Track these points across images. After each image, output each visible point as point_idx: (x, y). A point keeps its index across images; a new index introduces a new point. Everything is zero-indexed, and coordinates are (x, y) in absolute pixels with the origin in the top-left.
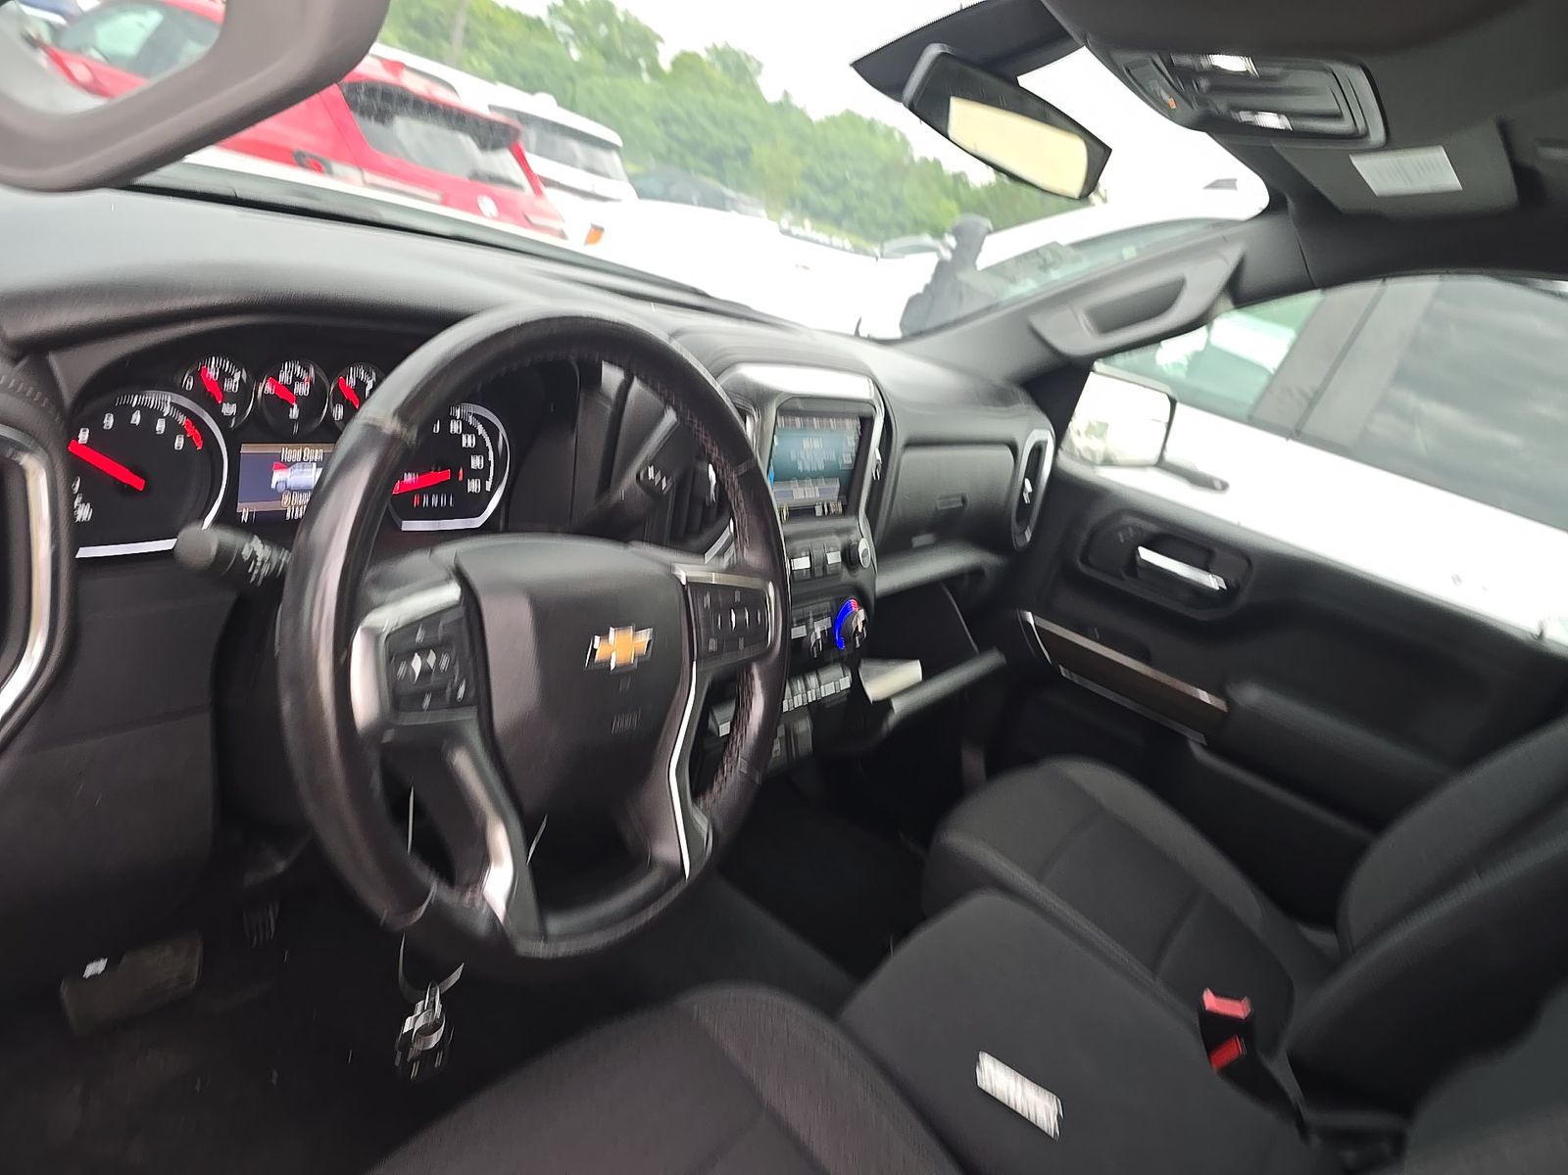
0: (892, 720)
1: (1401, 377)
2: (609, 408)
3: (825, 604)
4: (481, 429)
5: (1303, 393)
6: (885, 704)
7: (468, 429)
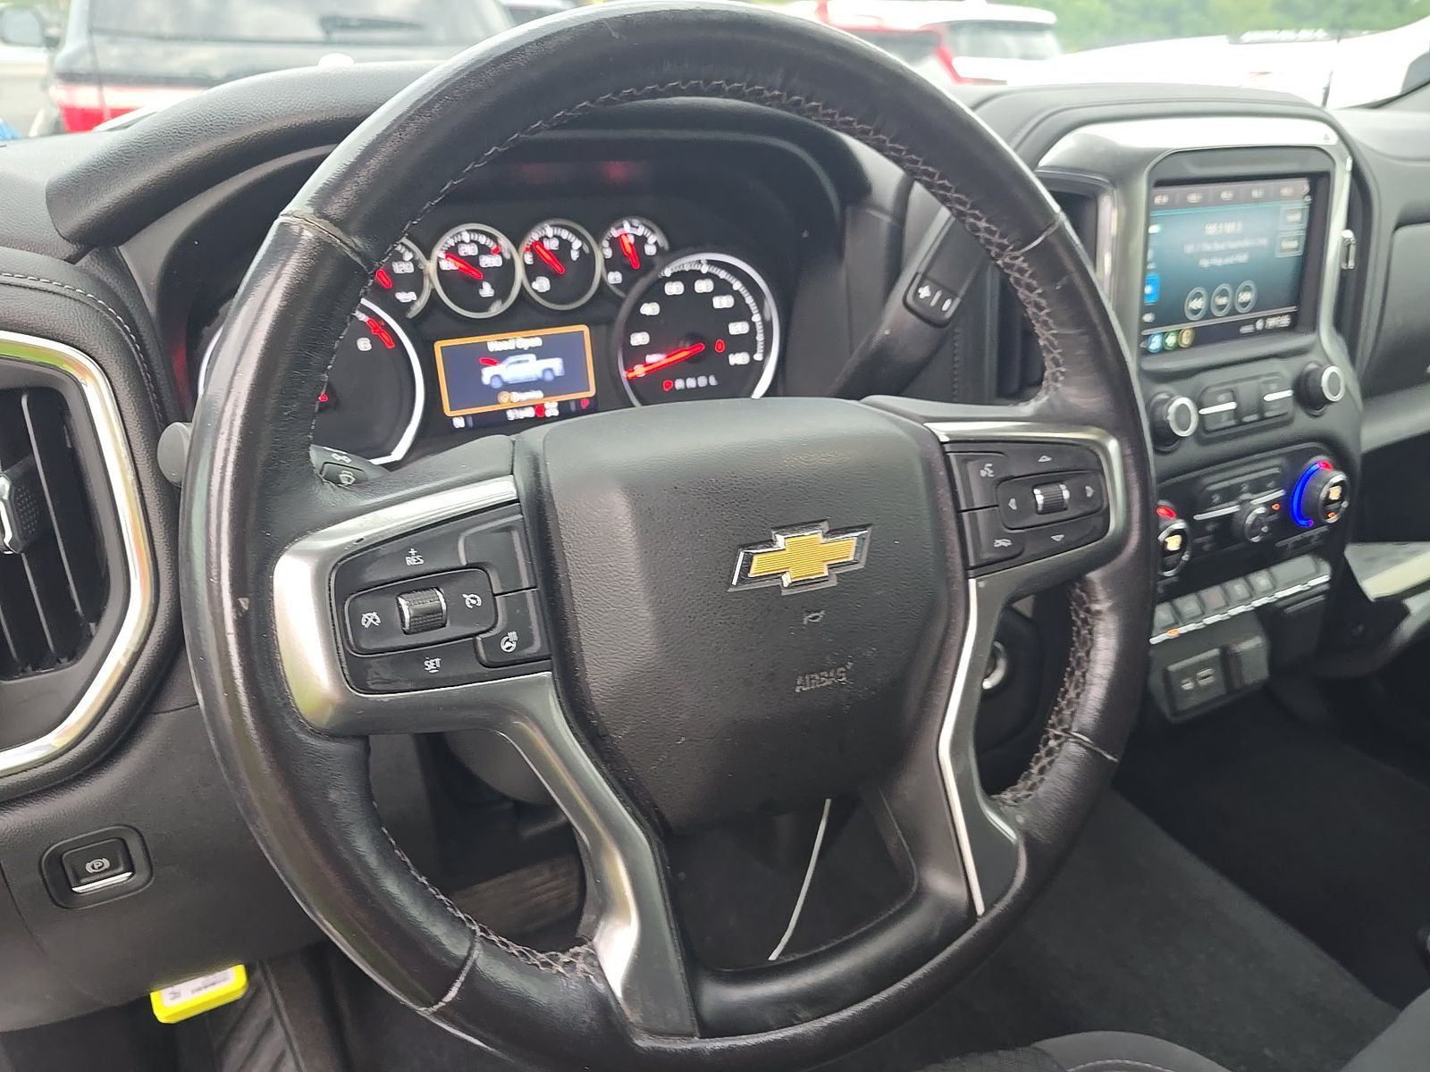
0: (1408, 627)
2: (886, 220)
3: (1272, 466)
4: (737, 285)
6: (1394, 607)
7: (722, 288)
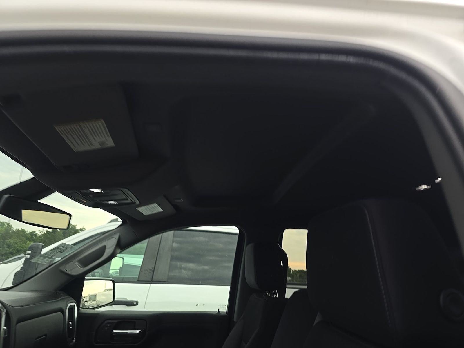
1: (173, 258)
5: (150, 270)
